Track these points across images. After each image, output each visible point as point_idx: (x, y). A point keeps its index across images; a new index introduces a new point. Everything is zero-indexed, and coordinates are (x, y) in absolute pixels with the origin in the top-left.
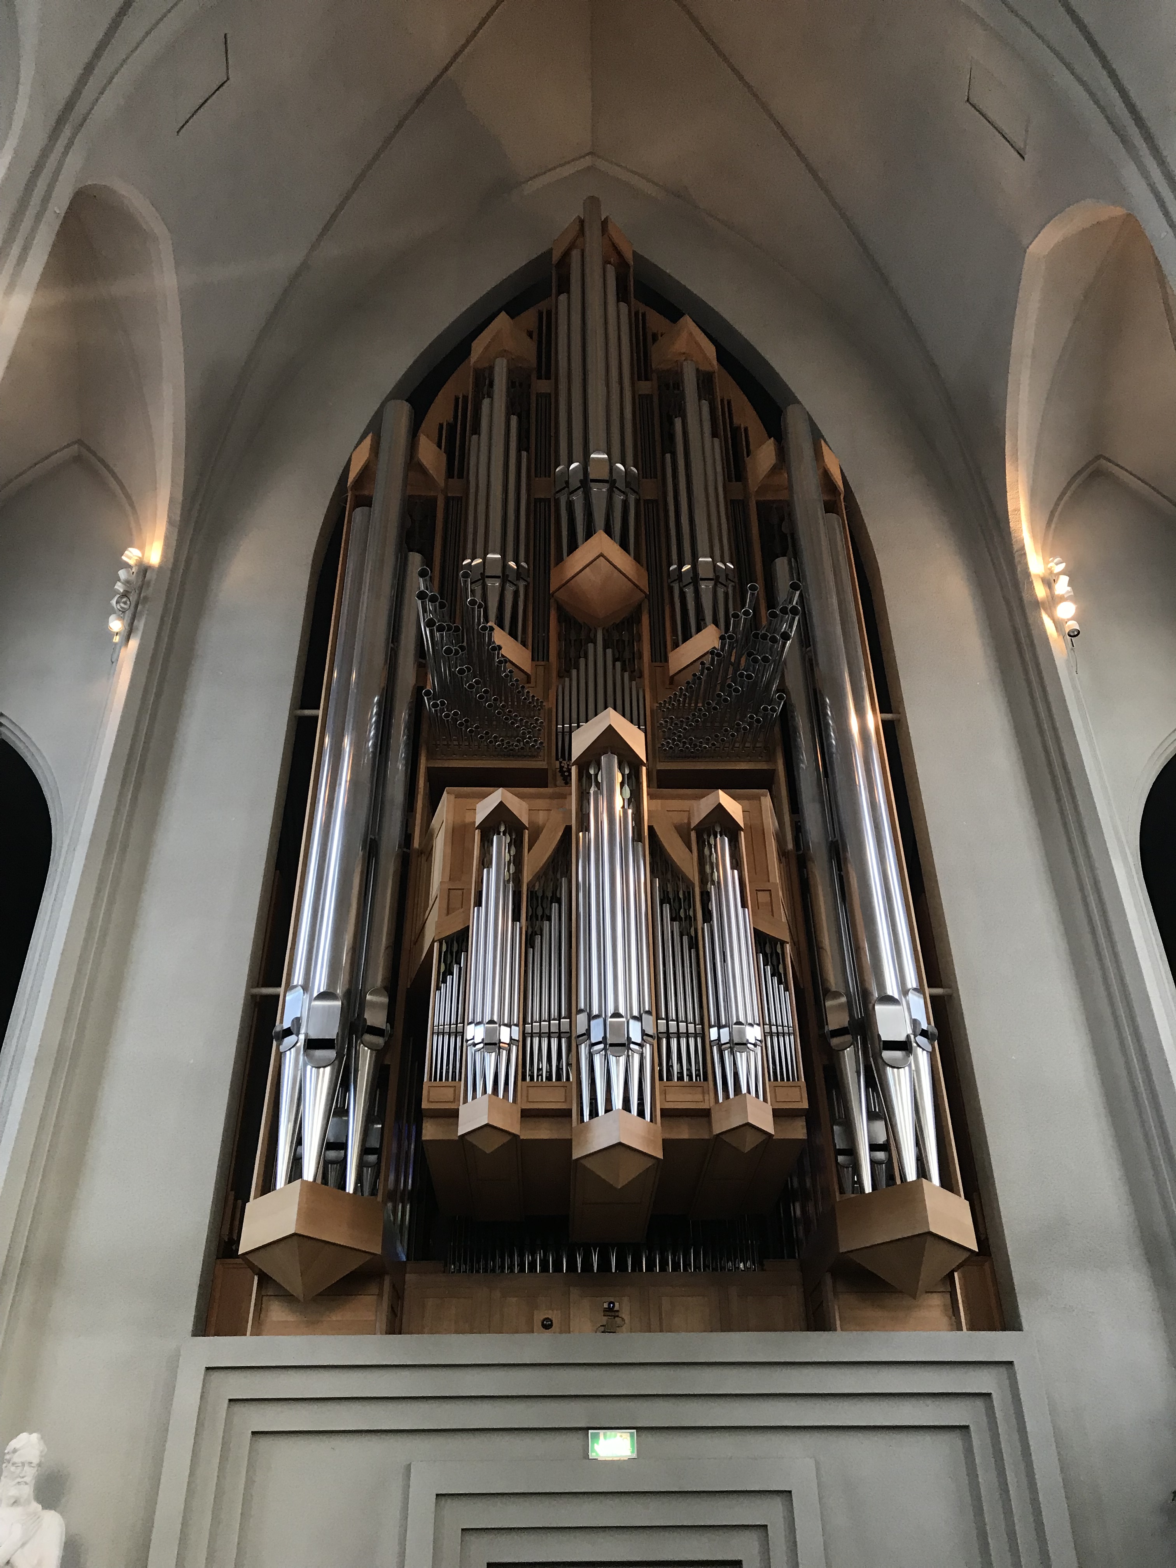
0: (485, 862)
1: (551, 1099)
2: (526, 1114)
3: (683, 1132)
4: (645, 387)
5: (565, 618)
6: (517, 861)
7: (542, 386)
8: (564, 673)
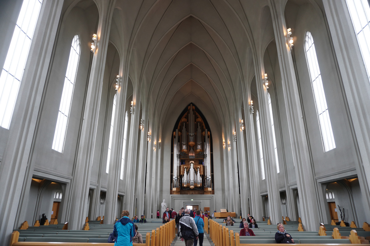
0: (185, 171)
1: (188, 184)
2: (187, 185)
3: (196, 186)
4: (196, 123)
5: (189, 146)
6: (186, 170)
7: (187, 123)
8: (189, 151)
